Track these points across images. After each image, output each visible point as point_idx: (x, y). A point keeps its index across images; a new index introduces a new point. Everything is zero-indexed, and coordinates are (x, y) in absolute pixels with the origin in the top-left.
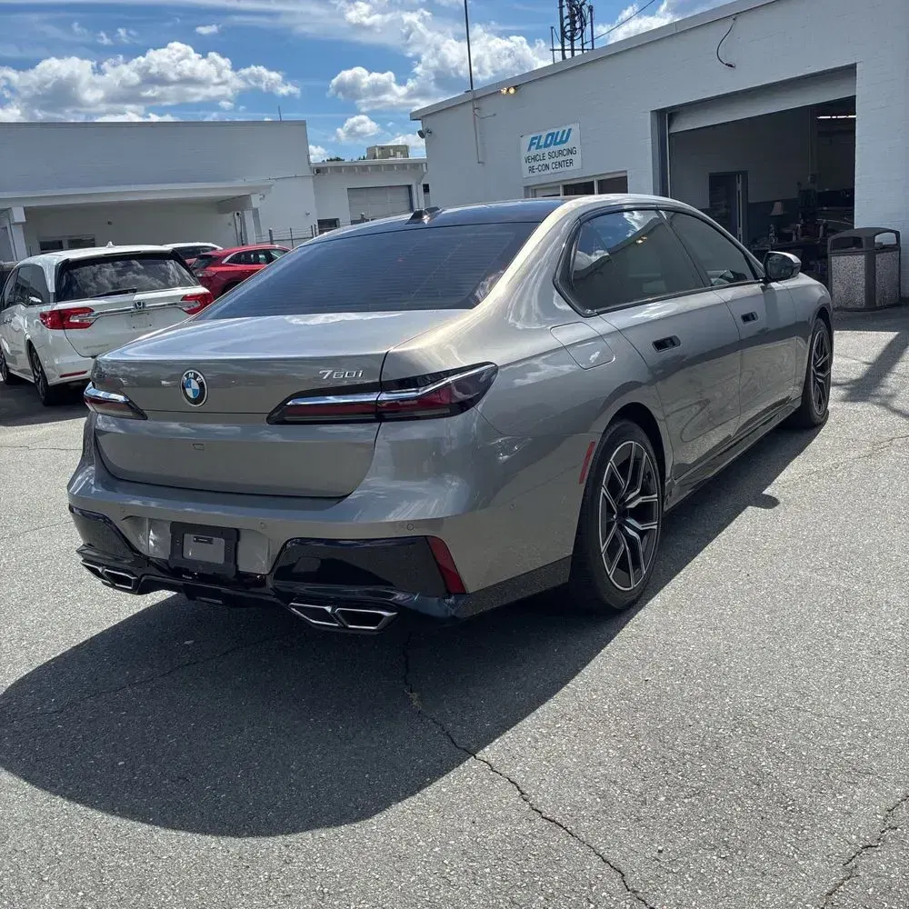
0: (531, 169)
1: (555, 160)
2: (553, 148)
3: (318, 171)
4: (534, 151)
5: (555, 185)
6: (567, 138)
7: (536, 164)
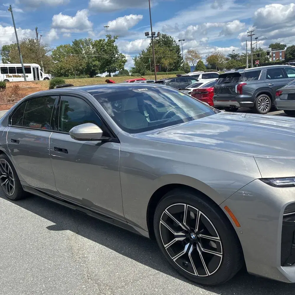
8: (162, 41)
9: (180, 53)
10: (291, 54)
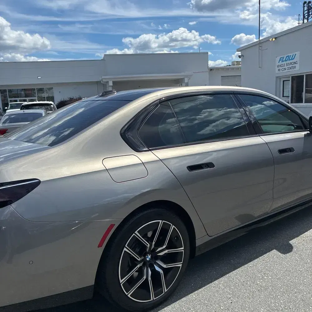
0: (279, 70)
1: (289, 66)
2: (288, 62)
3: (211, 70)
4: (281, 63)
5: (289, 76)
6: (294, 57)
7: (281, 68)
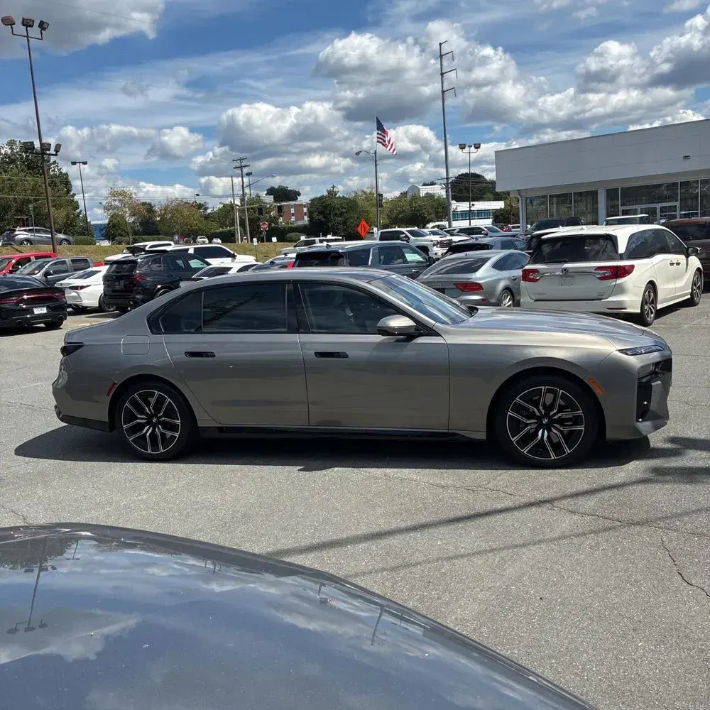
8: (21, 158)
9: (71, 193)
10: (321, 213)
